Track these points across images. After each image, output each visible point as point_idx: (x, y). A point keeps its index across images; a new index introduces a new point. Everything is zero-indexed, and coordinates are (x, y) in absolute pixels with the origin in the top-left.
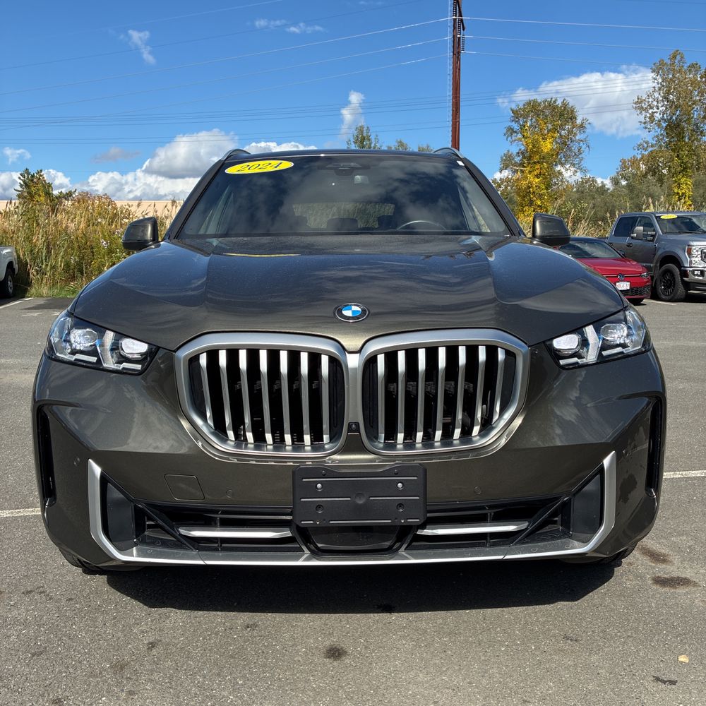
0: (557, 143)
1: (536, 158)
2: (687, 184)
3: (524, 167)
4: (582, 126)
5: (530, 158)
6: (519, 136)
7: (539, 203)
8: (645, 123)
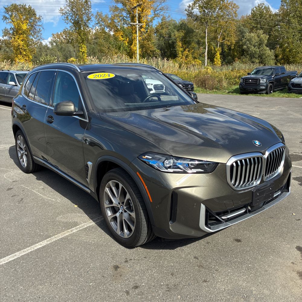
0: (29, 25)
1: (20, 32)
2: (84, 48)
3: (15, 36)
4: (39, 18)
5: (17, 32)
6: (10, 21)
7: (24, 53)
8: (65, 20)
